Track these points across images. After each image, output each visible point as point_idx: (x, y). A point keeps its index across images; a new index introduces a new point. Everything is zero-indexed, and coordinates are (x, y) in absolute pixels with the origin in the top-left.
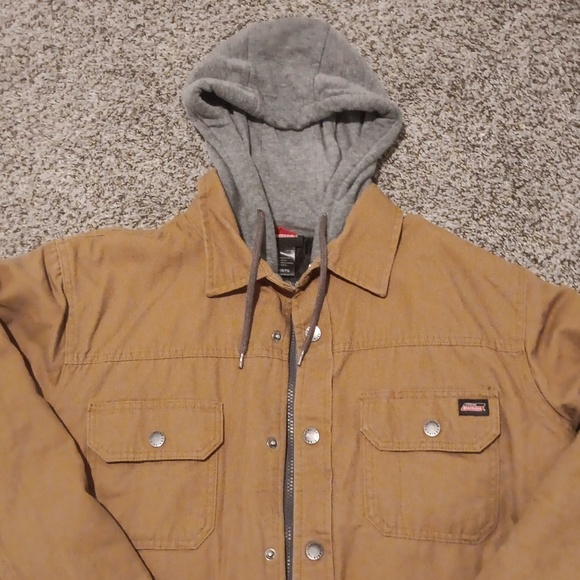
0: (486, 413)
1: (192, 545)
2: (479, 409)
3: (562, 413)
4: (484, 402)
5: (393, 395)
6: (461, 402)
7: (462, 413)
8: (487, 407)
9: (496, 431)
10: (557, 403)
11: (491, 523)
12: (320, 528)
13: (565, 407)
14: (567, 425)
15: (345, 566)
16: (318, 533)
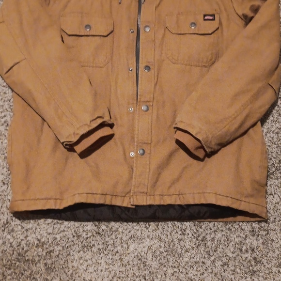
0: (214, 19)
1: (101, 65)
2: (211, 18)
3: (242, 18)
4: (213, 15)
5: (179, 14)
6: (205, 16)
7: (205, 20)
8: (214, 18)
9: (217, 26)
10: (240, 13)
11: (213, 60)
12: (149, 61)
13: (243, 15)
14: (244, 22)
15: (158, 74)
16: (149, 62)
